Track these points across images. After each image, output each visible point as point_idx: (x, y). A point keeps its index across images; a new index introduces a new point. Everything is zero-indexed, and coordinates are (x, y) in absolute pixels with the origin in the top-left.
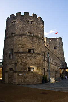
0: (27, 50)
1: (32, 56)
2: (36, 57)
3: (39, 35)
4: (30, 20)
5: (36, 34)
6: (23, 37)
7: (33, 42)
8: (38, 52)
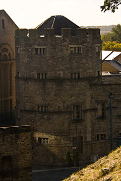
0: (37, 107)
1: (44, 119)
2: (51, 119)
3: (60, 74)
4: (39, 46)
5: (53, 73)
6: (29, 83)
7: (45, 92)
8: (57, 108)
